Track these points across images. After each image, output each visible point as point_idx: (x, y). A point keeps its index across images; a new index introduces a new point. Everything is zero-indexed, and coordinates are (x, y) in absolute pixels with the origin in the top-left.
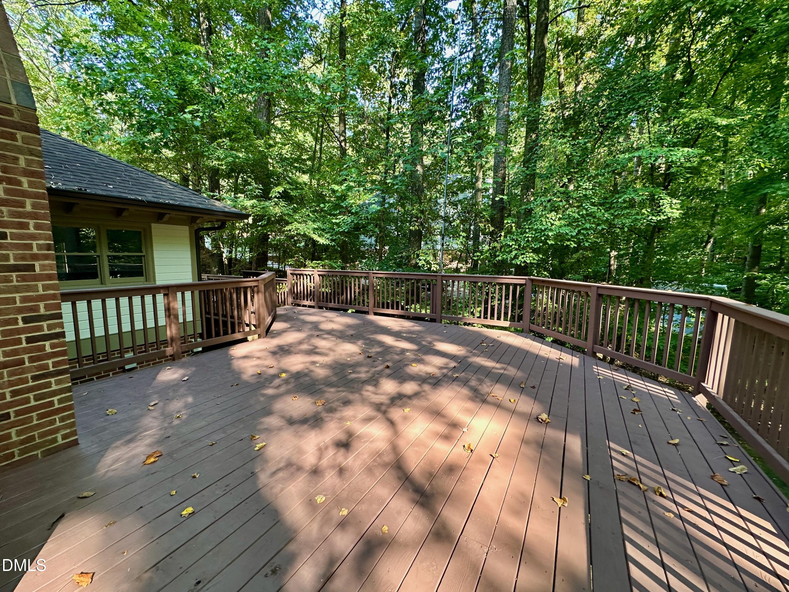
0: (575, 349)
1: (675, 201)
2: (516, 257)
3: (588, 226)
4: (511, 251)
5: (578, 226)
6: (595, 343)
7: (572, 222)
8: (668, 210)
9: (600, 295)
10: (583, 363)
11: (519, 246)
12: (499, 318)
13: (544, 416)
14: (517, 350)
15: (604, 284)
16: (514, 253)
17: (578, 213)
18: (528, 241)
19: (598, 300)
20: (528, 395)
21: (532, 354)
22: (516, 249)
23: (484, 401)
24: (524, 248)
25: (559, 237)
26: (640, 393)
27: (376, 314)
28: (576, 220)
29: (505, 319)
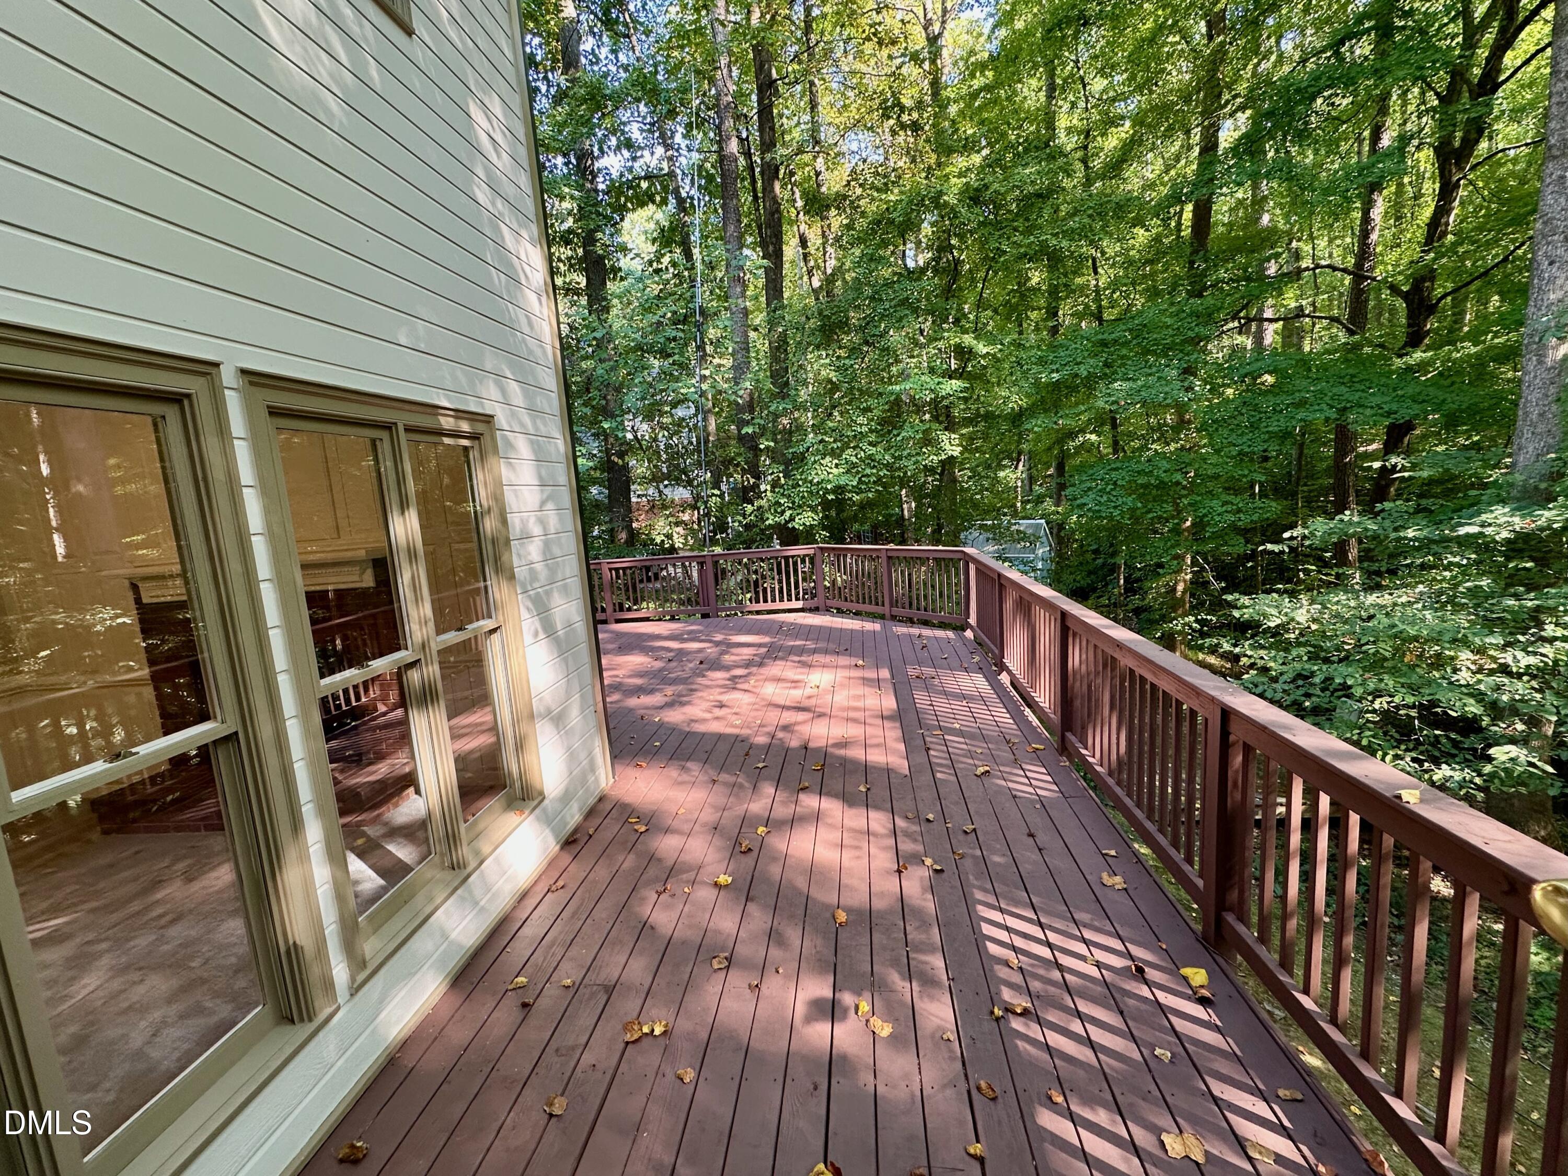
0: (873, 616)
1: (953, 436)
2: (792, 519)
3: (868, 471)
4: (783, 512)
5: (858, 472)
6: (891, 606)
7: (851, 468)
8: (948, 447)
9: (889, 558)
10: (884, 627)
11: (793, 503)
12: (790, 600)
13: (860, 662)
14: (820, 628)
15: (892, 546)
16: (788, 513)
17: (856, 456)
18: (803, 497)
19: (888, 563)
20: (843, 655)
21: (836, 629)
22: (790, 508)
23: (810, 666)
24: (800, 506)
25: (839, 489)
26: (928, 638)
27: (618, 621)
28: (854, 465)
29: (797, 599)
